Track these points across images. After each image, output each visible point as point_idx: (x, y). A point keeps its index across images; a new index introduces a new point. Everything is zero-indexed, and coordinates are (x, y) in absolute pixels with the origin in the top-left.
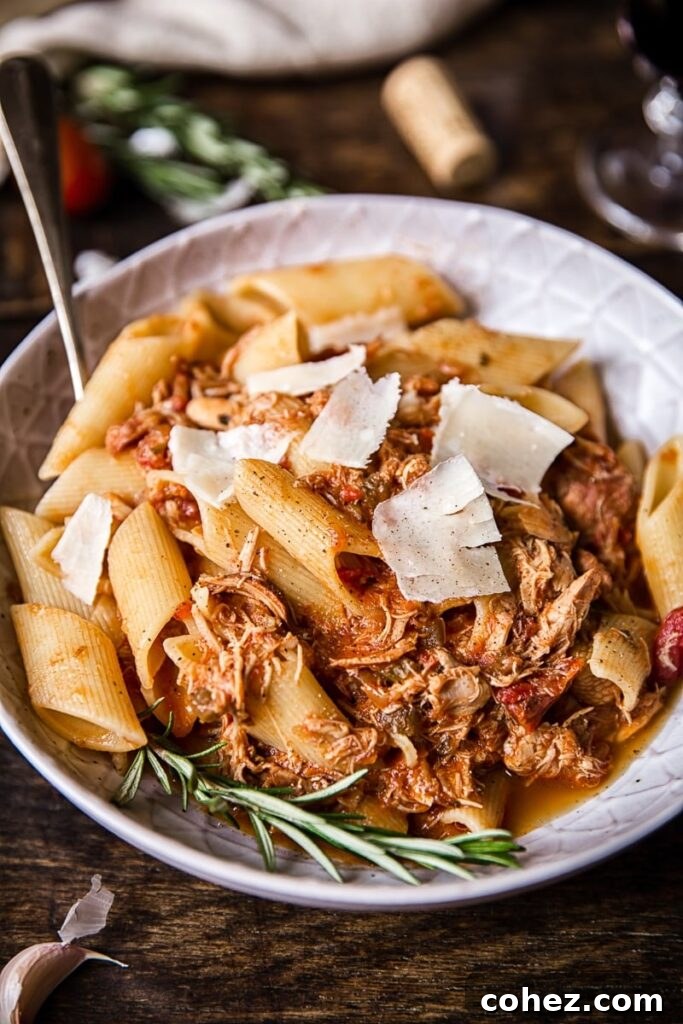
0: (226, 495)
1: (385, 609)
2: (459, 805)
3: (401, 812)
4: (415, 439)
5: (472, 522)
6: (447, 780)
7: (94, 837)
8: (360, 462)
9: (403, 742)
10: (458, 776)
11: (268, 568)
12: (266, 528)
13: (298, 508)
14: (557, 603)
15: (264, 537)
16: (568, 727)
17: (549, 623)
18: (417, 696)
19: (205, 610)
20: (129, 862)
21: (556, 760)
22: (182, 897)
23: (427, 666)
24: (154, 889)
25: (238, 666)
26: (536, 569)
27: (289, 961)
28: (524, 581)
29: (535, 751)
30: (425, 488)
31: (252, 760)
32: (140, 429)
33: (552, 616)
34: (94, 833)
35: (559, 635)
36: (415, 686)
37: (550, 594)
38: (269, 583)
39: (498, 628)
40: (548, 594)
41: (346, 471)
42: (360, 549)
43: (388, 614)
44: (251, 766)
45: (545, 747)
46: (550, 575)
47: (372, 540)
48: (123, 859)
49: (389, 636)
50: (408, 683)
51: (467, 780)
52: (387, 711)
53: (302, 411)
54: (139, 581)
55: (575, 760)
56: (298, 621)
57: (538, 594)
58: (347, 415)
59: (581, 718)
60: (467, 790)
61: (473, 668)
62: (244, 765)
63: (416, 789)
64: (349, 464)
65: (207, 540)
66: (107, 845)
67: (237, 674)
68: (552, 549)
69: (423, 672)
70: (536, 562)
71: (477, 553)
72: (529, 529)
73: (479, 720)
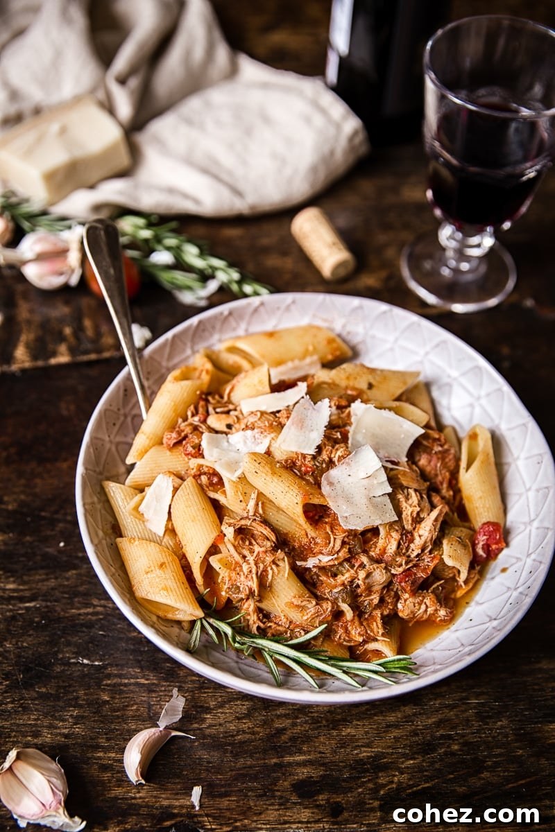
0: (238, 473)
1: (330, 533)
2: (377, 640)
3: (345, 646)
4: (339, 435)
5: (375, 482)
6: (369, 626)
7: (168, 665)
8: (312, 451)
9: (345, 607)
10: (375, 623)
11: (264, 513)
12: (262, 490)
13: (281, 479)
14: (423, 524)
15: (260, 495)
16: (431, 592)
17: (420, 536)
18: (352, 582)
19: (232, 539)
20: (189, 678)
21: (426, 611)
22: (221, 696)
23: (357, 565)
24: (205, 693)
25: (254, 571)
26: (411, 506)
27: (284, 729)
28: (404, 513)
29: (415, 606)
30: (348, 464)
31: (261, 621)
32: (183, 434)
33: (421, 532)
34: (168, 663)
35: (426, 542)
36: (351, 576)
37: (418, 519)
38: (265, 522)
39: (392, 540)
40: (417, 520)
41: (304, 456)
42: (316, 501)
43: (332, 536)
44: (262, 625)
45: (420, 604)
46: (418, 509)
47: (323, 496)
48: (186, 676)
49: (333, 548)
50: (347, 575)
51: (380, 626)
52: (335, 590)
53: (275, 421)
54: (192, 524)
55: (436, 610)
56: (283, 542)
57: (413, 520)
58: (301, 424)
59: (438, 586)
60: (381, 631)
61: (382, 565)
62: (257, 625)
63: (353, 632)
64: (305, 452)
65: (229, 499)
66: (176, 669)
67: (254, 576)
68: (418, 493)
69: (355, 568)
70: (410, 502)
71: (379, 499)
72: (405, 483)
73: (385, 592)
